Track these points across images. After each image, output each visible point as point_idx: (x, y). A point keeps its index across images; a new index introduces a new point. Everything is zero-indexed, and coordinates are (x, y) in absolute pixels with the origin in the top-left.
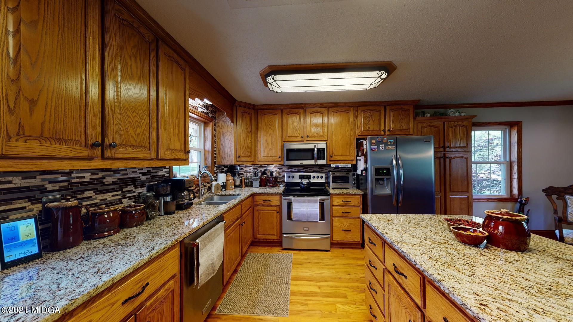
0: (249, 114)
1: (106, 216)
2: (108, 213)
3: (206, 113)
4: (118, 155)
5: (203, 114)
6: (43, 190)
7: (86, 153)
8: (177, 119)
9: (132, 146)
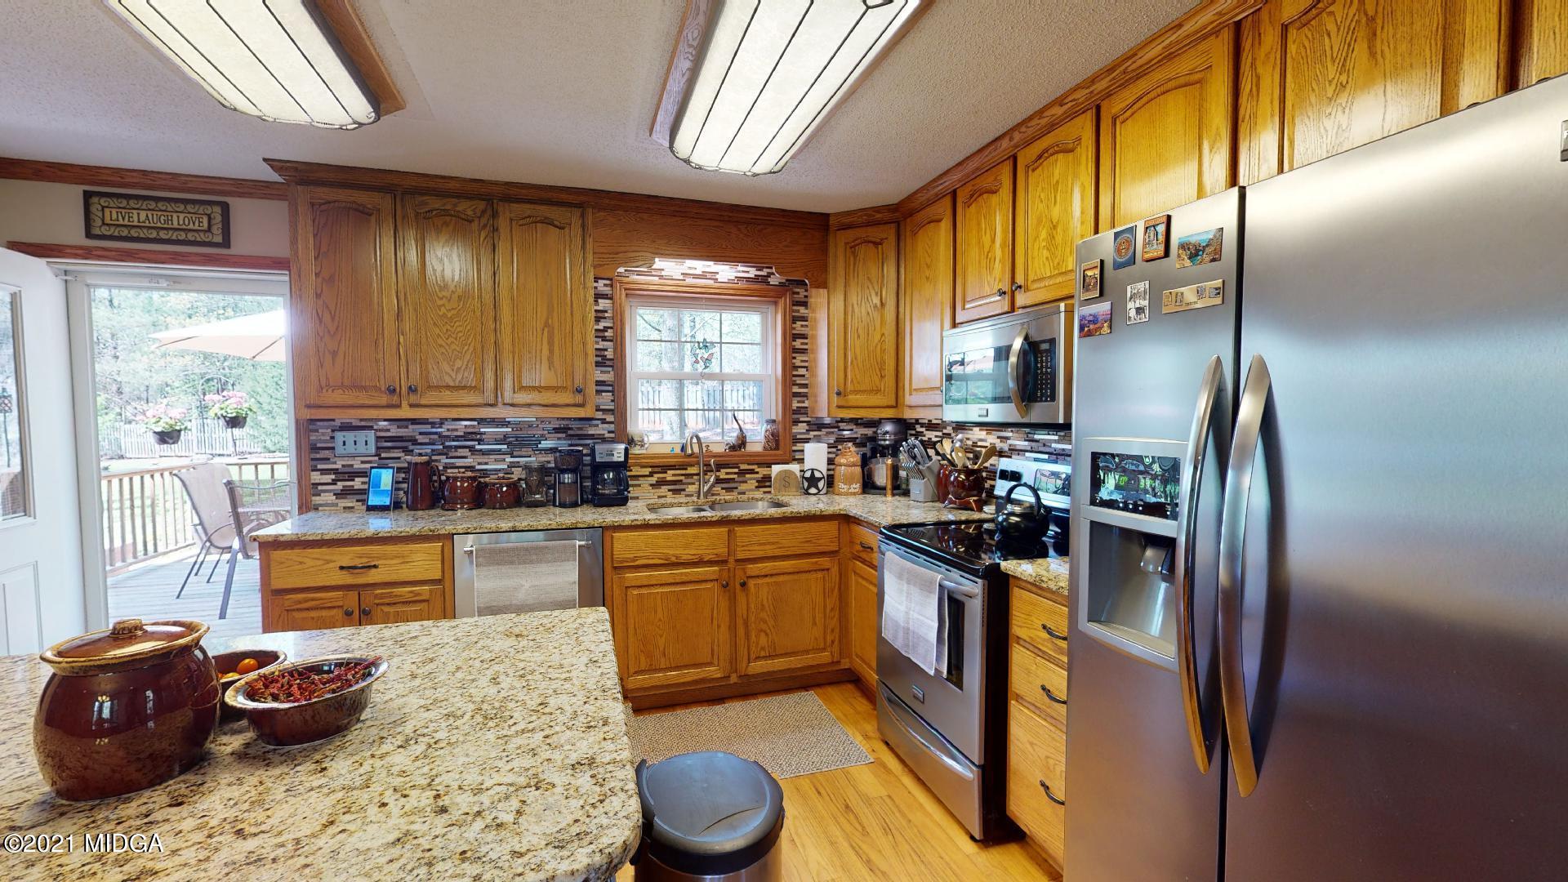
0: (876, 244)
1: (459, 484)
2: (463, 479)
3: (756, 279)
4: (423, 402)
5: (740, 285)
6: (415, 442)
7: (384, 399)
8: (546, 330)
9: (448, 387)
